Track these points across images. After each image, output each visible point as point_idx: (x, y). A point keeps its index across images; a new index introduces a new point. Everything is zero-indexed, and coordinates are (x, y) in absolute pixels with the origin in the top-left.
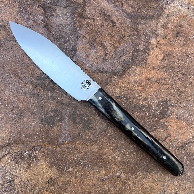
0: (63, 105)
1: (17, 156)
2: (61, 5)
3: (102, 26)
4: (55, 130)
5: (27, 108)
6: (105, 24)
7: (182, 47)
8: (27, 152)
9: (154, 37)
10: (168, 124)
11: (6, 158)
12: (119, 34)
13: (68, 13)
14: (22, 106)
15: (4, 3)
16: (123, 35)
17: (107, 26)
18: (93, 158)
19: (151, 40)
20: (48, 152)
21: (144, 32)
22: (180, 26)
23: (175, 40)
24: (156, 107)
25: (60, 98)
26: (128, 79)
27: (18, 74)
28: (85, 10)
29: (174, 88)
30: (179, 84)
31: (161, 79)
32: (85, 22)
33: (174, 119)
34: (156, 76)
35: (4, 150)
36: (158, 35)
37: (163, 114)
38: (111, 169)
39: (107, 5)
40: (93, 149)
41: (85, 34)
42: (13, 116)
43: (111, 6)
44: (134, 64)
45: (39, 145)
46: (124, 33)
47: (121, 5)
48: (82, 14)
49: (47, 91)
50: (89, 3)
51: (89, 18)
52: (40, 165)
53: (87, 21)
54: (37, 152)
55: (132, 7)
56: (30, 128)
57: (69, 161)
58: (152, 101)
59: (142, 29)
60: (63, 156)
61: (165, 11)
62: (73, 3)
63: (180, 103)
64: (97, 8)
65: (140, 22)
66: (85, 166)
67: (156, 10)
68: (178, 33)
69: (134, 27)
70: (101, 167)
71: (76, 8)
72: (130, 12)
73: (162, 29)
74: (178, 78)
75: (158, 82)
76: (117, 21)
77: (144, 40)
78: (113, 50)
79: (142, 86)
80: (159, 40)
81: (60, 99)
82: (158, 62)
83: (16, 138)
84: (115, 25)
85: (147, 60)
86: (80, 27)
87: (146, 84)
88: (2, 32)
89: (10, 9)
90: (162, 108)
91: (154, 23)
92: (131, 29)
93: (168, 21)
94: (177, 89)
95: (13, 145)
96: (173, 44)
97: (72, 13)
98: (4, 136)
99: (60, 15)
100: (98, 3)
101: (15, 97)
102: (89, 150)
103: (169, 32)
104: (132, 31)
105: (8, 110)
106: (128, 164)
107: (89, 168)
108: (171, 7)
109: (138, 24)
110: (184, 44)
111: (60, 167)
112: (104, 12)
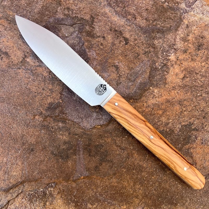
0: (76, 136)
1: (31, 194)
2: (66, 23)
3: (113, 44)
4: (70, 164)
5: (37, 143)
6: (117, 42)
7: (205, 61)
8: (42, 190)
9: (173, 52)
10: (193, 151)
11: (20, 198)
12: (133, 52)
13: (74, 32)
14: (32, 140)
15: (4, 26)
16: (137, 53)
17: (120, 44)
18: (113, 193)
19: (170, 56)
20: (64, 189)
21: (161, 48)
22: (202, 38)
23: (197, 54)
24: (179, 133)
25: (72, 128)
26: (146, 102)
27: (25, 105)
28: (94, 28)
29: (198, 109)
30: (203, 105)
31: (183, 100)
32: (94, 41)
33: (199, 144)
34: (178, 97)
35: (17, 189)
36: (177, 49)
37: (187, 140)
38: (132, 203)
39: (118, 20)
40: (111, 183)
41: (96, 56)
42: (24, 152)
43: (122, 20)
44: (152, 85)
45: (53, 181)
46: (139, 51)
47: (134, 18)
48: (91, 32)
49: (58, 122)
50: (97, 19)
51: (99, 37)
52: (56, 203)
53: (96, 40)
54: (52, 189)
55: (146, 19)
56: (43, 163)
57: (87, 197)
58: (174, 126)
59: (158, 44)
60: (80, 191)
61: (184, 21)
62: (80, 20)
63: (205, 125)
64: (106, 24)
65: (157, 36)
66: (104, 201)
67: (174, 21)
68: (199, 46)
69: (150, 43)
70: (122, 201)
71: (83, 25)
72: (144, 25)
73: (182, 42)
74: (202, 97)
75: (179, 104)
76: (130, 37)
77: (162, 56)
78: (127, 72)
79: (162, 109)
80: (178, 55)
81: (72, 130)
82: (178, 81)
83: (29, 176)
84: (128, 43)
85: (166, 79)
86: (89, 48)
87: (167, 107)
88: (4, 59)
89: (11, 33)
90: (185, 133)
91: (172, 36)
92: (146, 45)
93: (187, 32)
94: (201, 111)
95: (26, 183)
96: (195, 59)
97: (79, 32)
98: (16, 174)
99: (67, 35)
100: (108, 18)
101: (24, 131)
102: (107, 183)
103: (190, 45)
104: (147, 48)
105: (18, 146)
106: (151, 197)
107: (109, 203)
108: (191, 16)
109: (153, 39)
110: (207, 58)
111: (77, 204)
112: (115, 28)
